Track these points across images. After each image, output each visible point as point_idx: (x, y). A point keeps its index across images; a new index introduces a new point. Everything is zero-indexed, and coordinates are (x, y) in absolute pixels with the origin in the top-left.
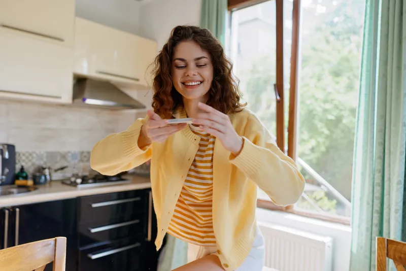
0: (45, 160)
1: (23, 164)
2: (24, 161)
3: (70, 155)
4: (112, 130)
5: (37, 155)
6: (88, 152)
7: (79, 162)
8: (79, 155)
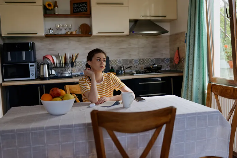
0: (122, 63)
1: (113, 65)
3: (134, 61)
4: (156, 47)
5: (118, 61)
6: (143, 59)
7: (139, 64)
8: (138, 60)
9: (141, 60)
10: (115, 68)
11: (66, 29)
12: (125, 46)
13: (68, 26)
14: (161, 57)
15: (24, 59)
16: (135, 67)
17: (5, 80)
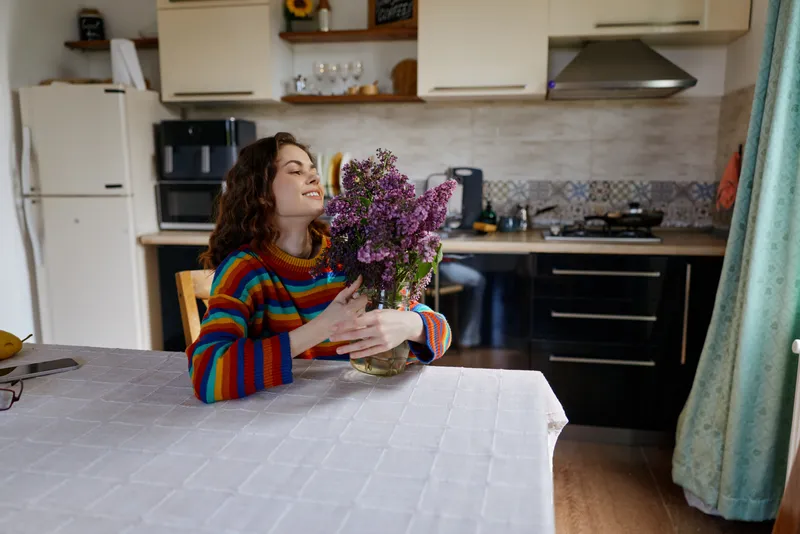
0: (527, 194)
1: (495, 200)
2: (495, 195)
3: (570, 187)
4: (659, 140)
5: (515, 186)
6: (605, 182)
7: (587, 200)
8: (588, 187)
9: (600, 187)
10: (501, 209)
11: (345, 80)
12: (541, 133)
13: (351, 67)
14: (680, 179)
15: (206, 168)
16: (572, 208)
17: (165, 225)
